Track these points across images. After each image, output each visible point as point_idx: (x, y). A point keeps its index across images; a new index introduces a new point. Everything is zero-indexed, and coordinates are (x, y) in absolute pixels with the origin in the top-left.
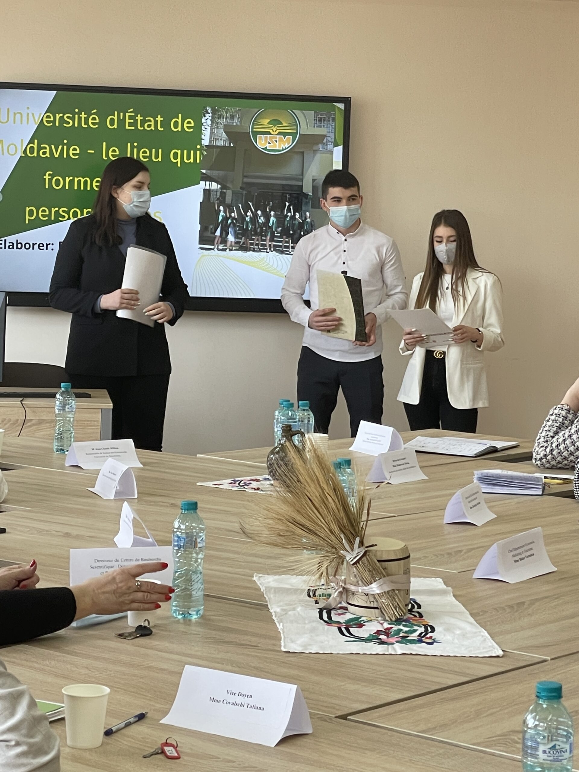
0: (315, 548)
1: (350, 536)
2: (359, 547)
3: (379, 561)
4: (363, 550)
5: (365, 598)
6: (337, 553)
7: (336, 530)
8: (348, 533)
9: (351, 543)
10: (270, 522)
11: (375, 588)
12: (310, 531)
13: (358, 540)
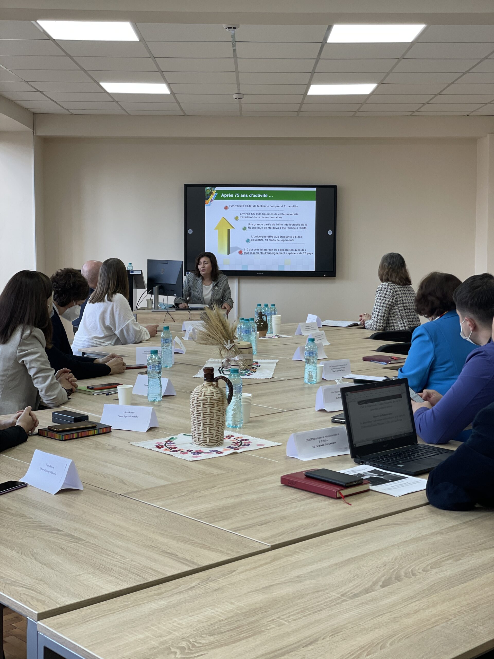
0: (216, 344)
1: (227, 339)
2: (230, 344)
3: (238, 349)
4: (232, 345)
5: (234, 362)
6: (223, 346)
7: (222, 338)
8: (226, 338)
9: (227, 342)
10: (201, 335)
11: (236, 358)
12: (213, 338)
13: (229, 341)
